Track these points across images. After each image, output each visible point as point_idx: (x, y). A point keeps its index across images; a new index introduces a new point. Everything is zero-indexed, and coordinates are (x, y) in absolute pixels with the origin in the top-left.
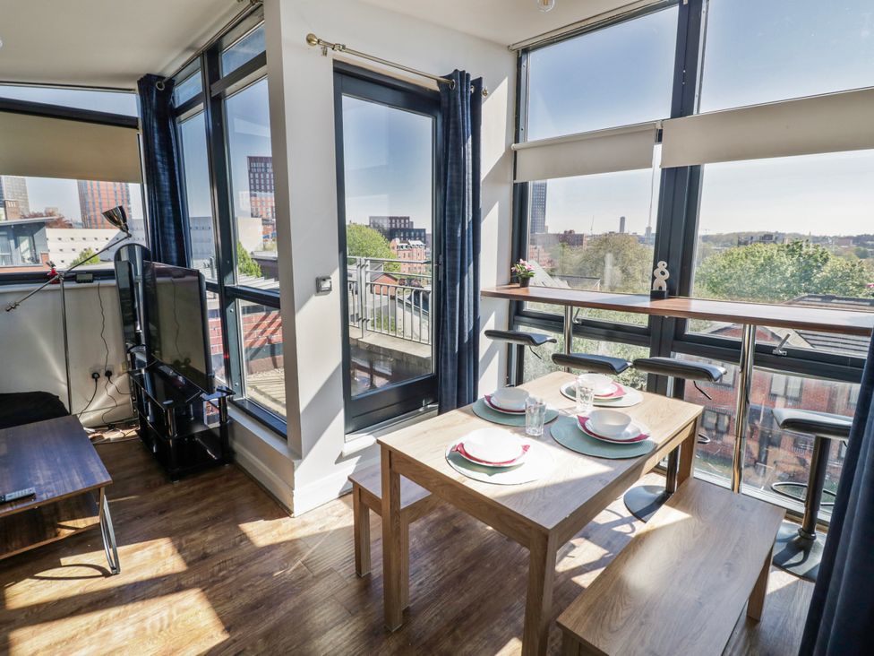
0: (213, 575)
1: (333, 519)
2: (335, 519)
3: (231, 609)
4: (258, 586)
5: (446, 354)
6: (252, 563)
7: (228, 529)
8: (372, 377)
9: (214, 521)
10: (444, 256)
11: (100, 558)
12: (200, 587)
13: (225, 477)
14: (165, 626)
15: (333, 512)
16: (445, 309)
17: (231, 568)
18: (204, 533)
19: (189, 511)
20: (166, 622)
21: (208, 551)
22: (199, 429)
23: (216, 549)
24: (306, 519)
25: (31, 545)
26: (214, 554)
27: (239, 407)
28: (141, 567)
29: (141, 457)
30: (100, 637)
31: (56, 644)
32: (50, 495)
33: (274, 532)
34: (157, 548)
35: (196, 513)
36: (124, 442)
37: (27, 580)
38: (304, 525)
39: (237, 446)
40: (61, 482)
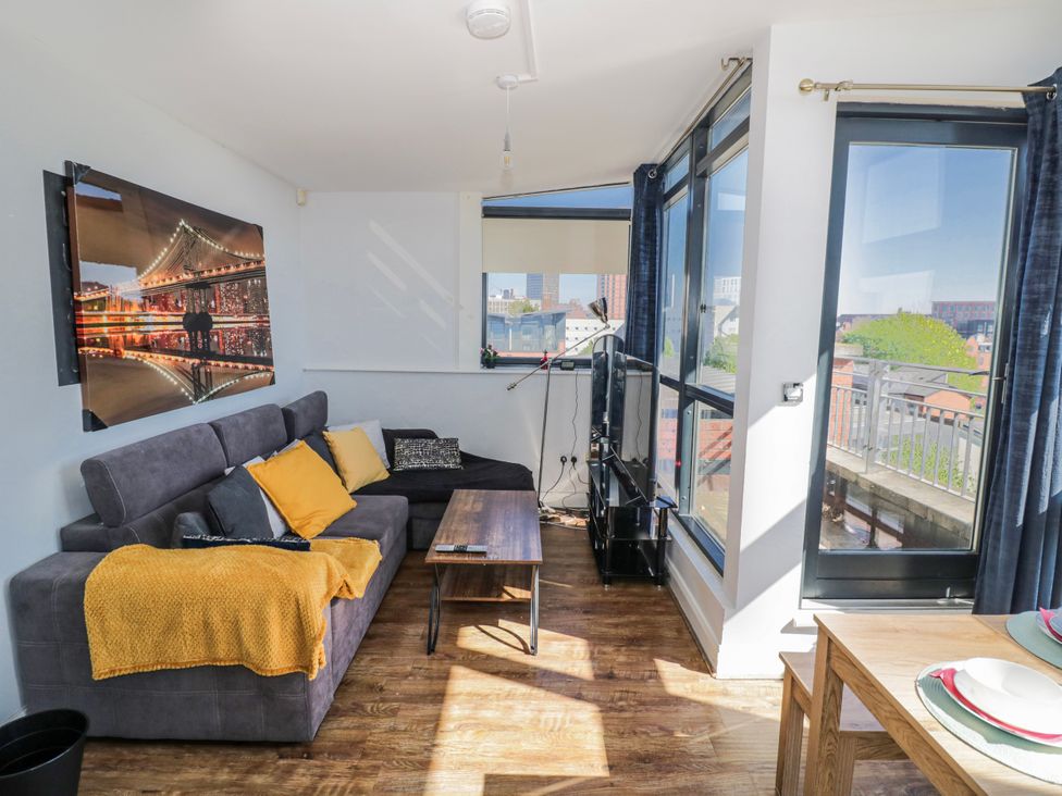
0: (612, 701)
1: (765, 704)
2: (768, 706)
3: (618, 747)
4: (653, 738)
5: (999, 524)
6: (653, 708)
7: (641, 658)
8: (873, 531)
9: (632, 642)
10: (1012, 366)
11: (524, 631)
12: (600, 706)
13: (653, 599)
14: (556, 729)
15: (767, 694)
16: (1004, 451)
17: (632, 703)
18: (618, 650)
19: (610, 621)
20: (558, 726)
21: (616, 672)
22: (644, 537)
23: (623, 673)
24: (730, 687)
25: (481, 596)
26: (619, 679)
27: (684, 523)
28: (554, 658)
29: (584, 550)
30: (505, 707)
31: (475, 695)
32: (496, 557)
33: (688, 686)
34: (572, 645)
35: (616, 626)
36: (575, 529)
37: (473, 627)
38: (725, 694)
39: (673, 568)
40: (506, 548)
